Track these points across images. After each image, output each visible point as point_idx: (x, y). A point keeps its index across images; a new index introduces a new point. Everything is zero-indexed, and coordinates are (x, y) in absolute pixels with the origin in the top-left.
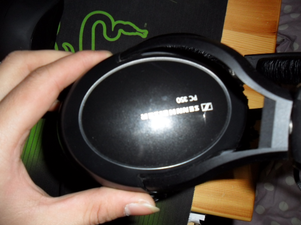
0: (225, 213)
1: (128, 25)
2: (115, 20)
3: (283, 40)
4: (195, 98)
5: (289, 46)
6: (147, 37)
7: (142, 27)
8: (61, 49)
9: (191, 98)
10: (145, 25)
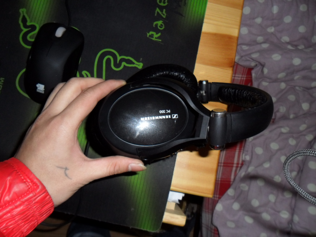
0: (194, 191)
1: (129, 60)
2: (120, 55)
3: (256, 65)
4: (169, 111)
5: (261, 70)
6: (142, 68)
7: (138, 61)
8: (82, 76)
9: (167, 111)
10: (141, 59)
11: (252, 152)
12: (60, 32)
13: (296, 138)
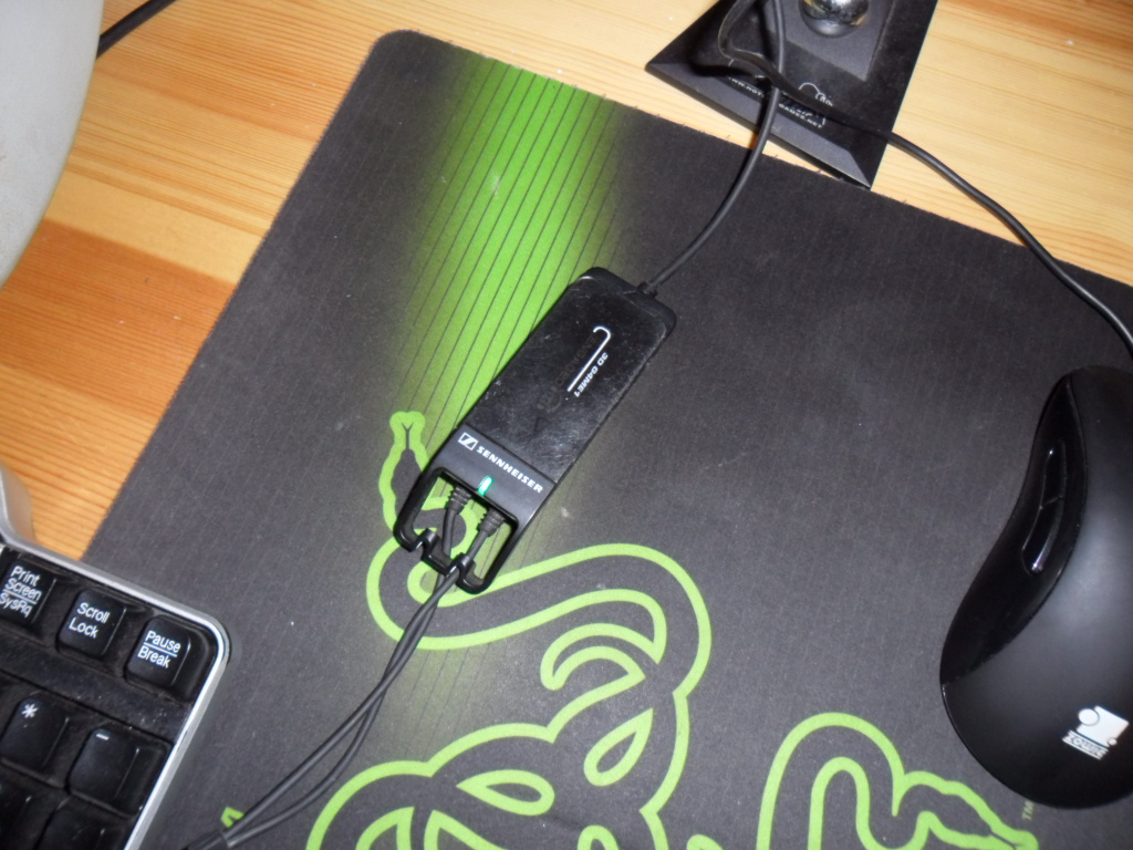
2: (909, 766)
7: (1011, 820)
10: (1026, 810)
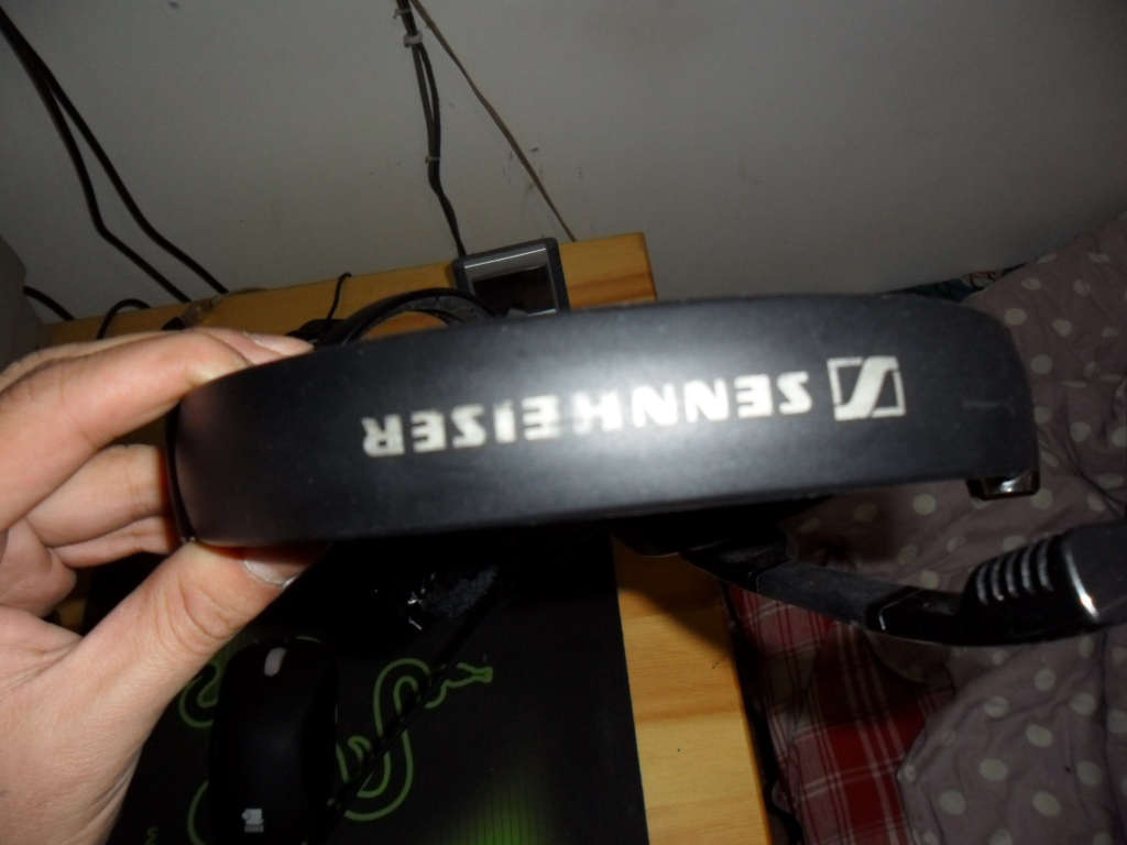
6: (493, 679)
10: (484, 658)
11: (935, 816)
12: (273, 663)
13: (1047, 722)
